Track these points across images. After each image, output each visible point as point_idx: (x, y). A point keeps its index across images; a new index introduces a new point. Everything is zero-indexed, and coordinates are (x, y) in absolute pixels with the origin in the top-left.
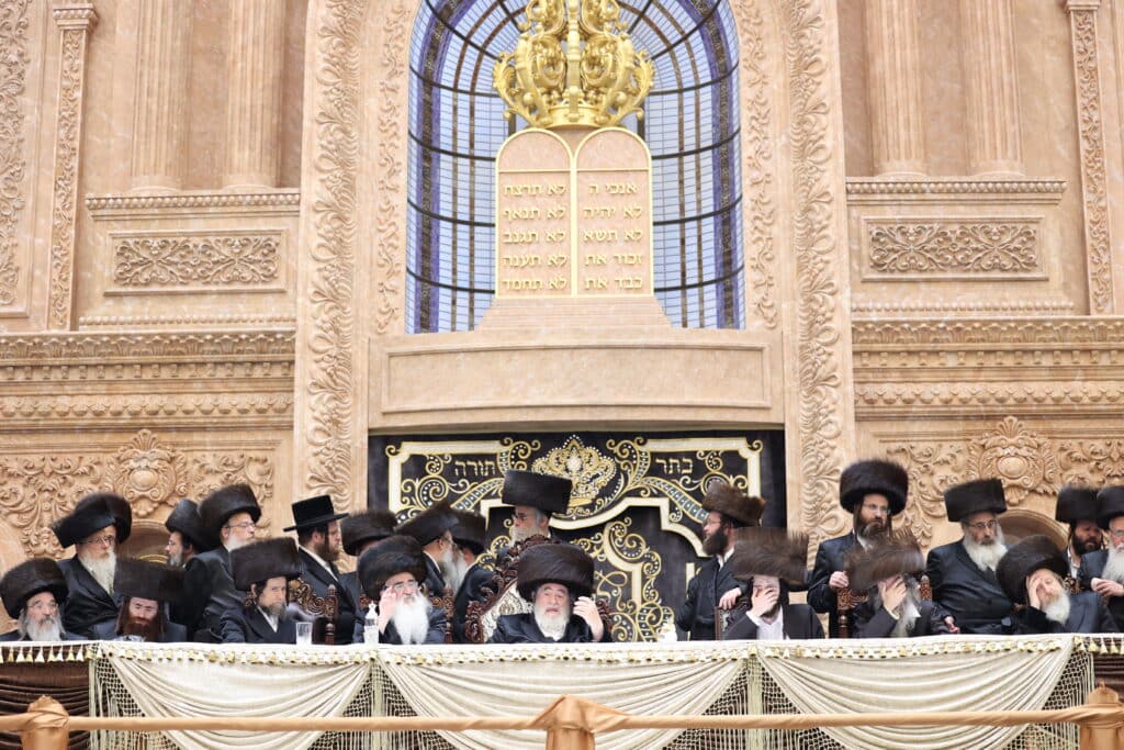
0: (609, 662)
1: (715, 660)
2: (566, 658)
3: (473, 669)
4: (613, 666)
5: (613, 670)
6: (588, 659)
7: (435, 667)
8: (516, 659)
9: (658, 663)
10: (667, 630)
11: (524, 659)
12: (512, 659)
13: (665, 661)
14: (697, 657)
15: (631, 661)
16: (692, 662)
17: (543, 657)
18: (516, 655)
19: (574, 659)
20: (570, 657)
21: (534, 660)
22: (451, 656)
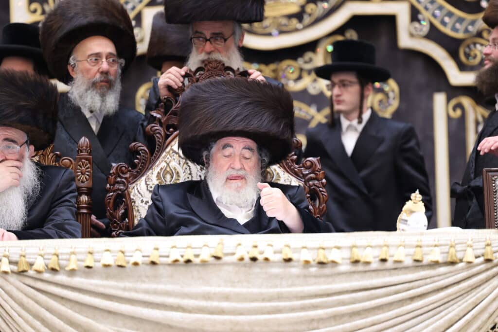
0: (321, 264)
1: (488, 261)
2: (254, 259)
3: (108, 277)
4: (327, 271)
5: (327, 276)
6: (289, 260)
7: (47, 276)
8: (176, 261)
9: (399, 266)
10: (412, 212)
11: (188, 261)
12: (170, 260)
13: (408, 262)
14: (459, 255)
15: (356, 262)
16: (453, 263)
17: (218, 258)
18: (175, 255)
19: (267, 259)
20: (260, 257)
21: (204, 263)
22: (73, 257)
